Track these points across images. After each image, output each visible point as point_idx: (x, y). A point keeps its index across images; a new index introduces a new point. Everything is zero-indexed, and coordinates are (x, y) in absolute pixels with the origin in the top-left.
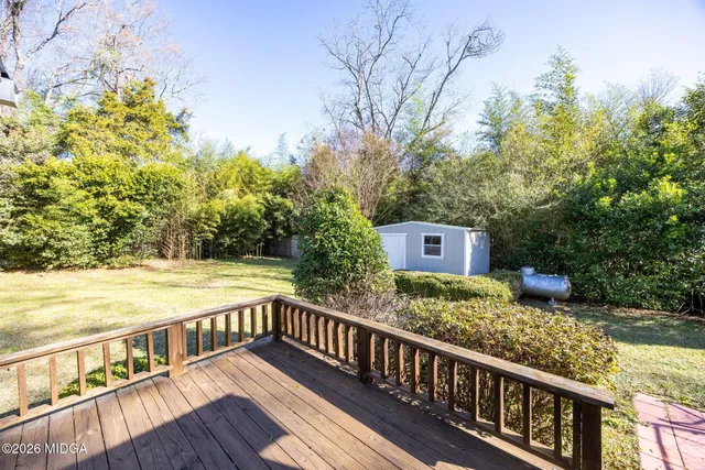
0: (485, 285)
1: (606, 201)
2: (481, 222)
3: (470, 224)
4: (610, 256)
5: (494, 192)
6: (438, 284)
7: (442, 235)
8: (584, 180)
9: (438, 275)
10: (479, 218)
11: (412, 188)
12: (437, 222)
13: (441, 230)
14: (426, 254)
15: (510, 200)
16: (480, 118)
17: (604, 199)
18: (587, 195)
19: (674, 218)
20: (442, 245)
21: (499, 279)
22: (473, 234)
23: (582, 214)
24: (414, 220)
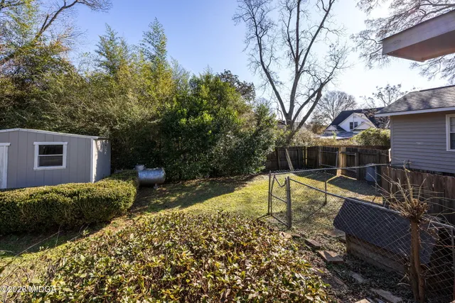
0: (115, 187)
1: (184, 121)
2: (104, 131)
3: (94, 132)
4: (184, 153)
5: (116, 107)
6: (61, 199)
7: (65, 144)
8: (172, 107)
9: (59, 187)
10: (104, 128)
11: (19, 92)
12: (56, 130)
13: (62, 139)
14: (41, 164)
15: (129, 115)
16: (98, 49)
17: (182, 120)
18: (174, 116)
19: (210, 132)
20: (65, 155)
21: (124, 179)
22: (99, 142)
23: (172, 128)
24: (22, 126)
